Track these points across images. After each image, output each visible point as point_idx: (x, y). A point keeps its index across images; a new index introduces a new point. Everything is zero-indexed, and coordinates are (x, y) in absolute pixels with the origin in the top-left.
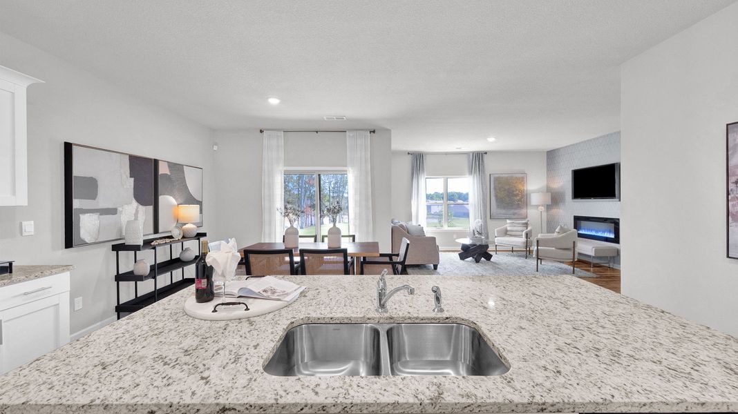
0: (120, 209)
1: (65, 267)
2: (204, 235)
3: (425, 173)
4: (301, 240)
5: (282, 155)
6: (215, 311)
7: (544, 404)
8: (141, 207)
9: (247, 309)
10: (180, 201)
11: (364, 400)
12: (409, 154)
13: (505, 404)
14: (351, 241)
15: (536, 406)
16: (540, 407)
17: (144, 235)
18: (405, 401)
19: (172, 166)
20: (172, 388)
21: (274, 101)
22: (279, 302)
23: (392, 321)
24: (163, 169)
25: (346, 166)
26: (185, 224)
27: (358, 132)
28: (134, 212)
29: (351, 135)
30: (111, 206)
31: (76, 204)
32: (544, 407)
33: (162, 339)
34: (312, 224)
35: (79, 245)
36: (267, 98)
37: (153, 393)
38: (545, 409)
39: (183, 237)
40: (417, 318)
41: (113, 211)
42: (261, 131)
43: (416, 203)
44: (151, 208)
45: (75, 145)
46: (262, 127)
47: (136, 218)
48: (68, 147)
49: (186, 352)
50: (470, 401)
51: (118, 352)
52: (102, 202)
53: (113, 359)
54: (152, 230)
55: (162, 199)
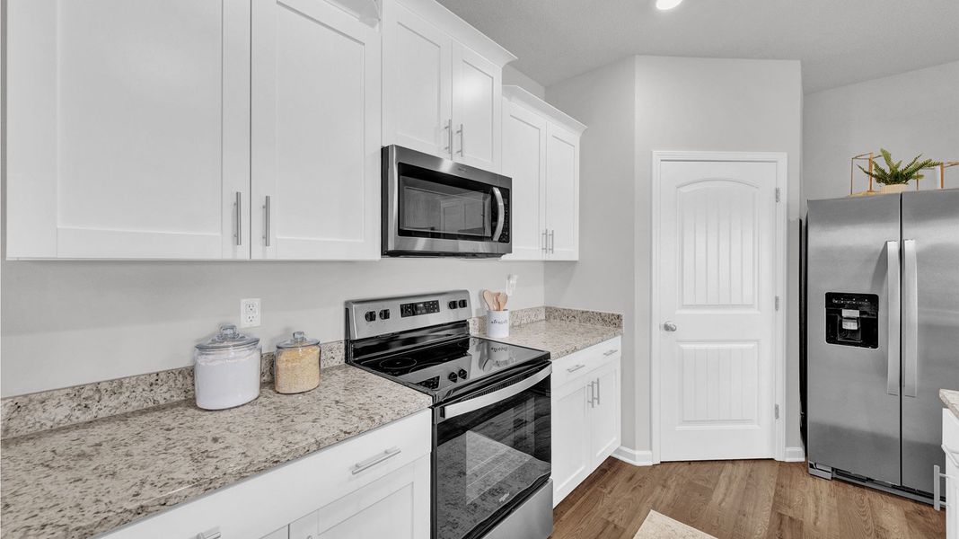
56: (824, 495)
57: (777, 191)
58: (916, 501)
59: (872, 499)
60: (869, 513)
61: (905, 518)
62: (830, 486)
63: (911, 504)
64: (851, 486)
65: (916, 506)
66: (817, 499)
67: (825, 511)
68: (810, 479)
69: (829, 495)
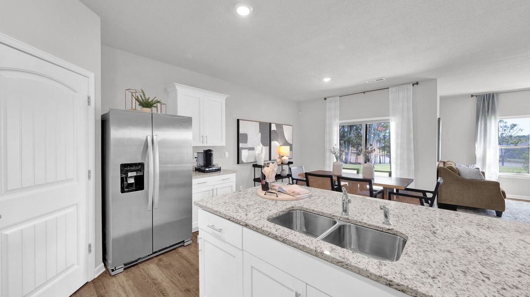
0: (255, 148)
1: (234, 172)
2: (291, 163)
3: (498, 114)
4: (344, 171)
5: (338, 113)
6: (265, 194)
7: (391, 281)
8: (264, 147)
9: (277, 196)
10: (281, 144)
11: (292, 240)
12: (472, 96)
13: (363, 270)
14: (388, 175)
15: (385, 280)
16: (388, 282)
17: (264, 161)
18: (309, 247)
19: (278, 125)
20: (237, 214)
21: (327, 80)
22: (292, 197)
23: (348, 221)
24: (274, 128)
25: (389, 116)
26: (283, 156)
27: (400, 86)
28: (261, 149)
29: (394, 90)
30: (253, 147)
31: (241, 145)
32: (391, 283)
33: (244, 200)
34: (380, 163)
35: (241, 164)
36: (323, 79)
37: (231, 213)
38: (392, 285)
39: (282, 163)
40: (365, 224)
41: (253, 149)
42: (325, 99)
43: (482, 145)
44: (268, 147)
45: (241, 120)
46: (325, 96)
47: (262, 152)
48: (238, 120)
49: (248, 206)
50: (342, 260)
51: (230, 200)
52: (249, 145)
53: (228, 201)
54: (268, 159)
55: (272, 142)
56: (125, 283)
57: (89, 98)
58: (156, 256)
59: (144, 268)
60: (146, 276)
61: (158, 268)
62: (125, 275)
63: (155, 258)
64: (132, 268)
65: (157, 258)
66: (123, 288)
67: (131, 291)
68: (114, 279)
69: (127, 280)
